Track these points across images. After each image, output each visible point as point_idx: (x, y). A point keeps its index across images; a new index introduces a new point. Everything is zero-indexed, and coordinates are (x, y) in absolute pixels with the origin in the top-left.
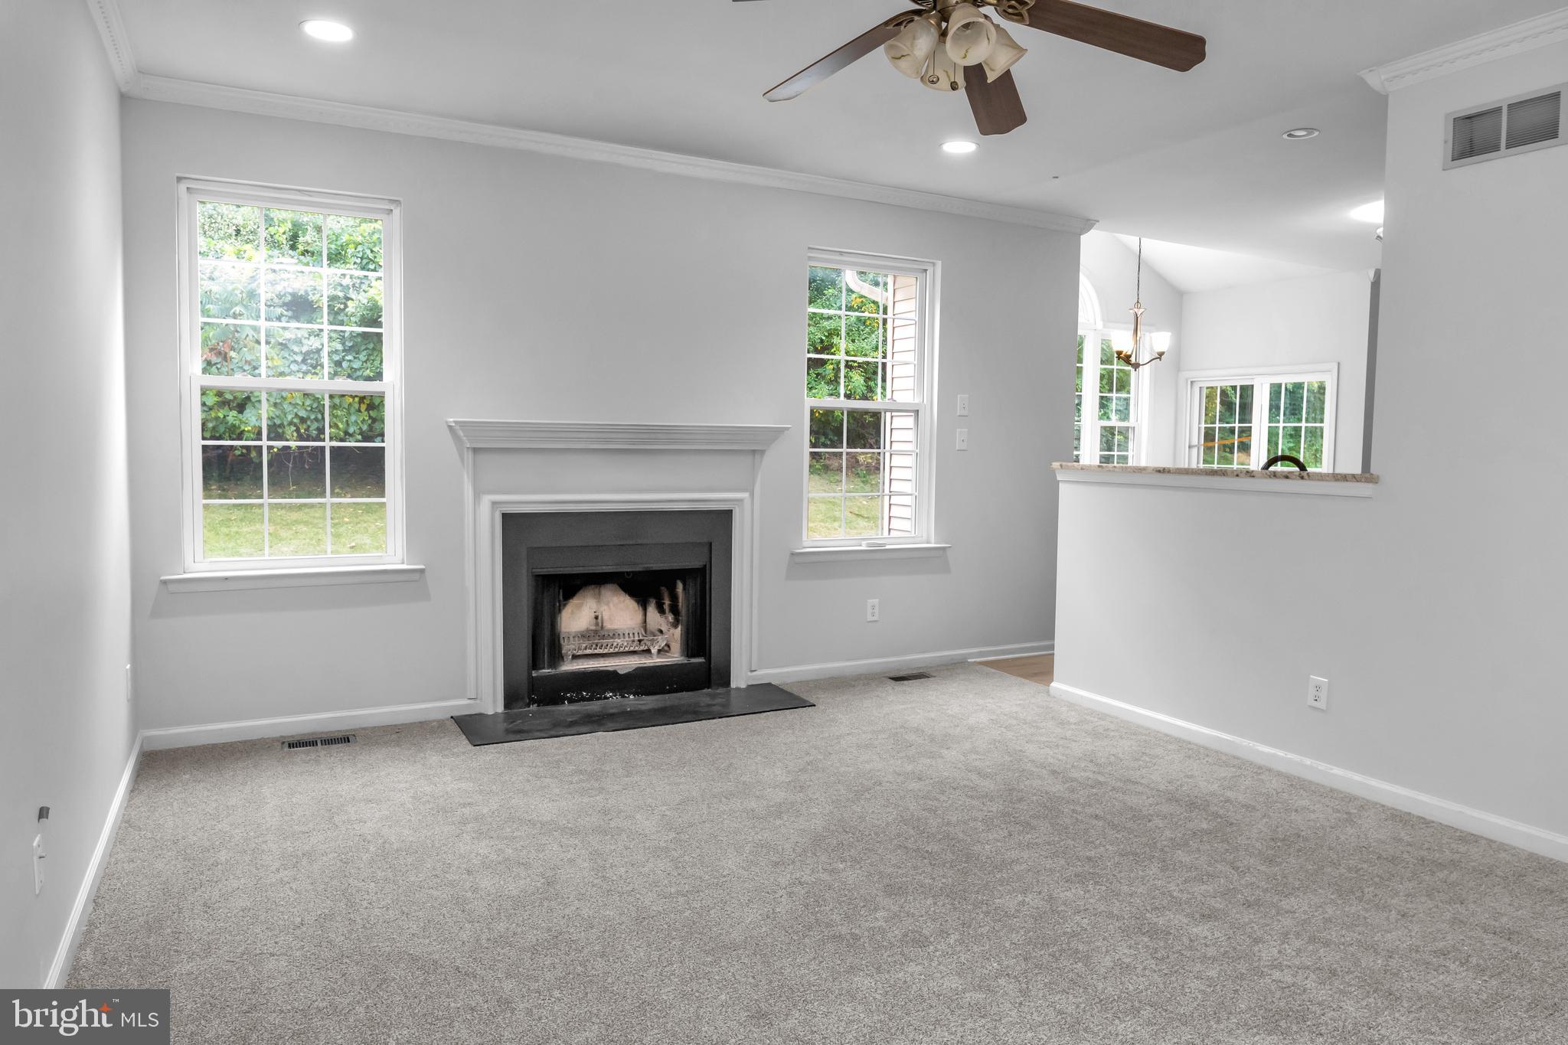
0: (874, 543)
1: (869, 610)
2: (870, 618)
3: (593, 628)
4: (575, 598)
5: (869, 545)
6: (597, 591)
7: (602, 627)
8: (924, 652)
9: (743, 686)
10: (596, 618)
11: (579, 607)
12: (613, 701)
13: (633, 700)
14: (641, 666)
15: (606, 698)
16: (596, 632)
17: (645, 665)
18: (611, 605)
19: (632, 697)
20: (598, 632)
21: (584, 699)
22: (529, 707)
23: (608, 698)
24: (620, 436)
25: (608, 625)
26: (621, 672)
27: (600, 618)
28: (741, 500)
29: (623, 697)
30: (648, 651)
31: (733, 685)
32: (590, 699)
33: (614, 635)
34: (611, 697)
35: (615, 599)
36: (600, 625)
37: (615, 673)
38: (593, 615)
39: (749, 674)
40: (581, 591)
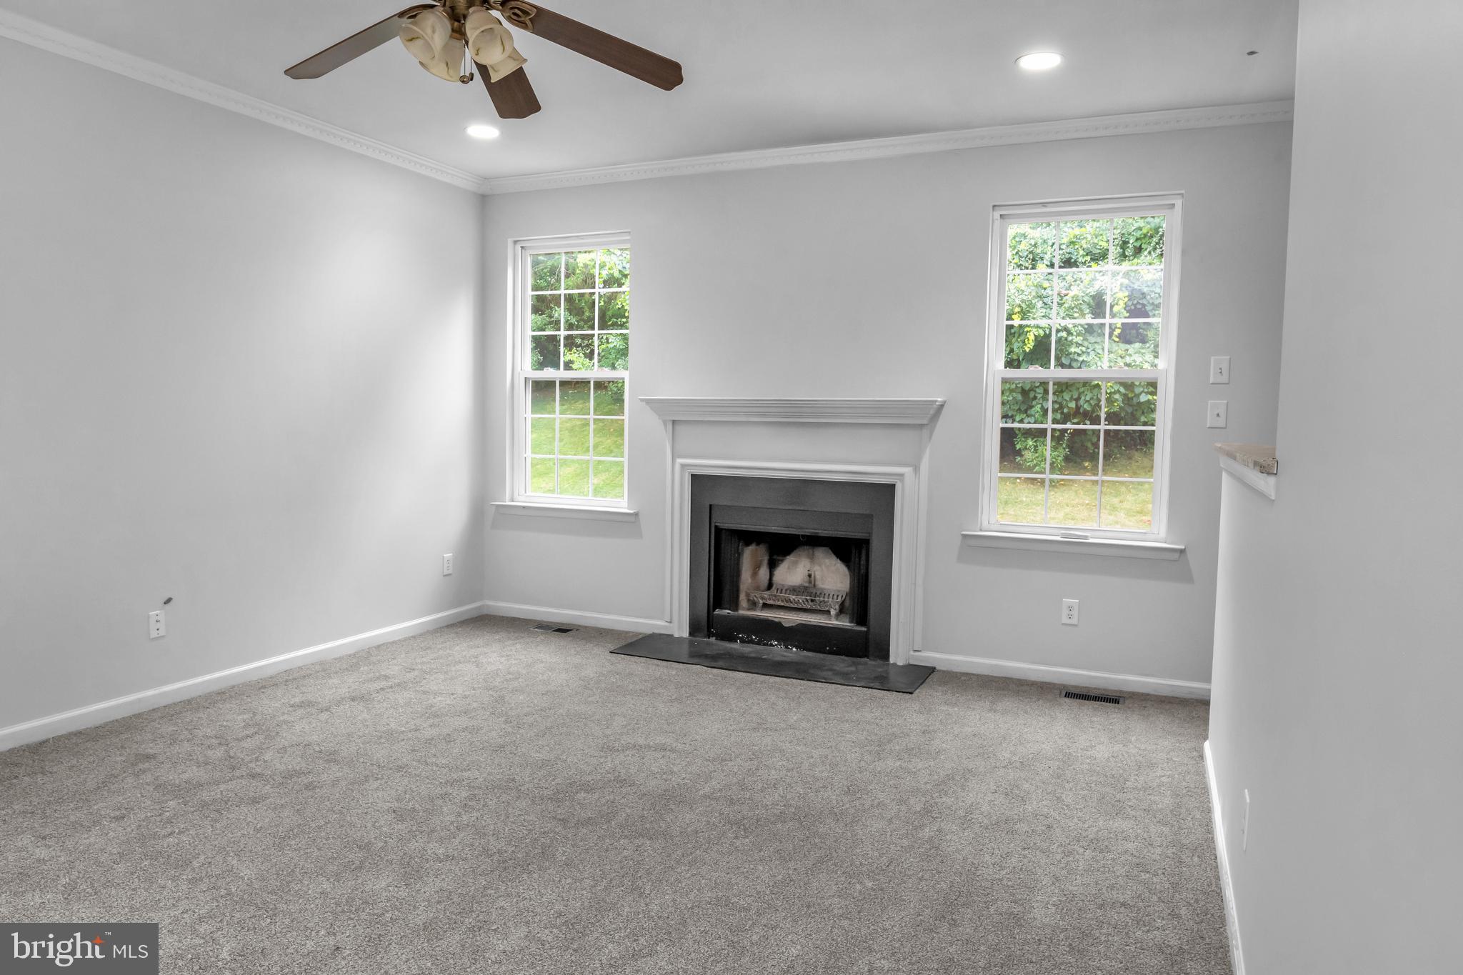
0: (1071, 535)
1: (1065, 612)
2: (1065, 620)
3: (807, 585)
4: (791, 555)
5: (1064, 536)
6: (811, 551)
7: (814, 585)
8: (1147, 675)
9: (900, 663)
10: (810, 576)
11: (795, 563)
12: (778, 651)
13: (796, 653)
14: (804, 622)
15: (771, 645)
16: (806, 588)
17: (809, 623)
18: (823, 567)
19: (794, 649)
20: (809, 589)
21: (752, 642)
22: (709, 638)
23: (773, 646)
24: (770, 410)
25: (820, 584)
26: (786, 625)
27: (813, 576)
28: (902, 475)
29: (787, 647)
30: (828, 612)
31: (892, 660)
32: (758, 643)
33: (821, 594)
34: (776, 645)
35: (827, 561)
36: (813, 583)
37: (780, 623)
38: (807, 573)
39: (912, 653)
40: (798, 550)
